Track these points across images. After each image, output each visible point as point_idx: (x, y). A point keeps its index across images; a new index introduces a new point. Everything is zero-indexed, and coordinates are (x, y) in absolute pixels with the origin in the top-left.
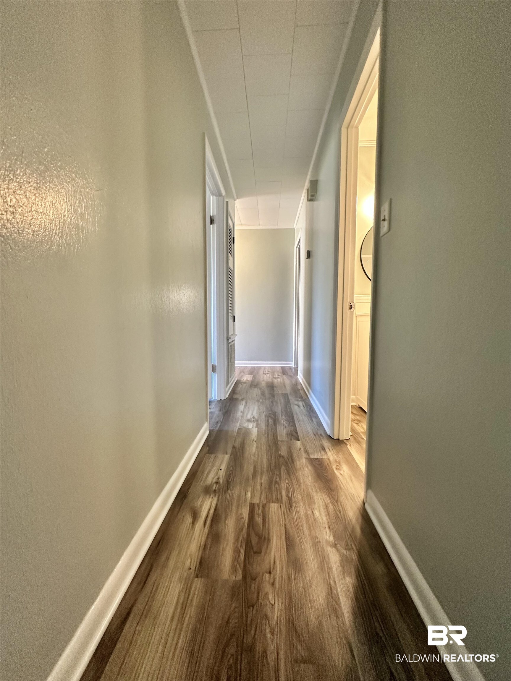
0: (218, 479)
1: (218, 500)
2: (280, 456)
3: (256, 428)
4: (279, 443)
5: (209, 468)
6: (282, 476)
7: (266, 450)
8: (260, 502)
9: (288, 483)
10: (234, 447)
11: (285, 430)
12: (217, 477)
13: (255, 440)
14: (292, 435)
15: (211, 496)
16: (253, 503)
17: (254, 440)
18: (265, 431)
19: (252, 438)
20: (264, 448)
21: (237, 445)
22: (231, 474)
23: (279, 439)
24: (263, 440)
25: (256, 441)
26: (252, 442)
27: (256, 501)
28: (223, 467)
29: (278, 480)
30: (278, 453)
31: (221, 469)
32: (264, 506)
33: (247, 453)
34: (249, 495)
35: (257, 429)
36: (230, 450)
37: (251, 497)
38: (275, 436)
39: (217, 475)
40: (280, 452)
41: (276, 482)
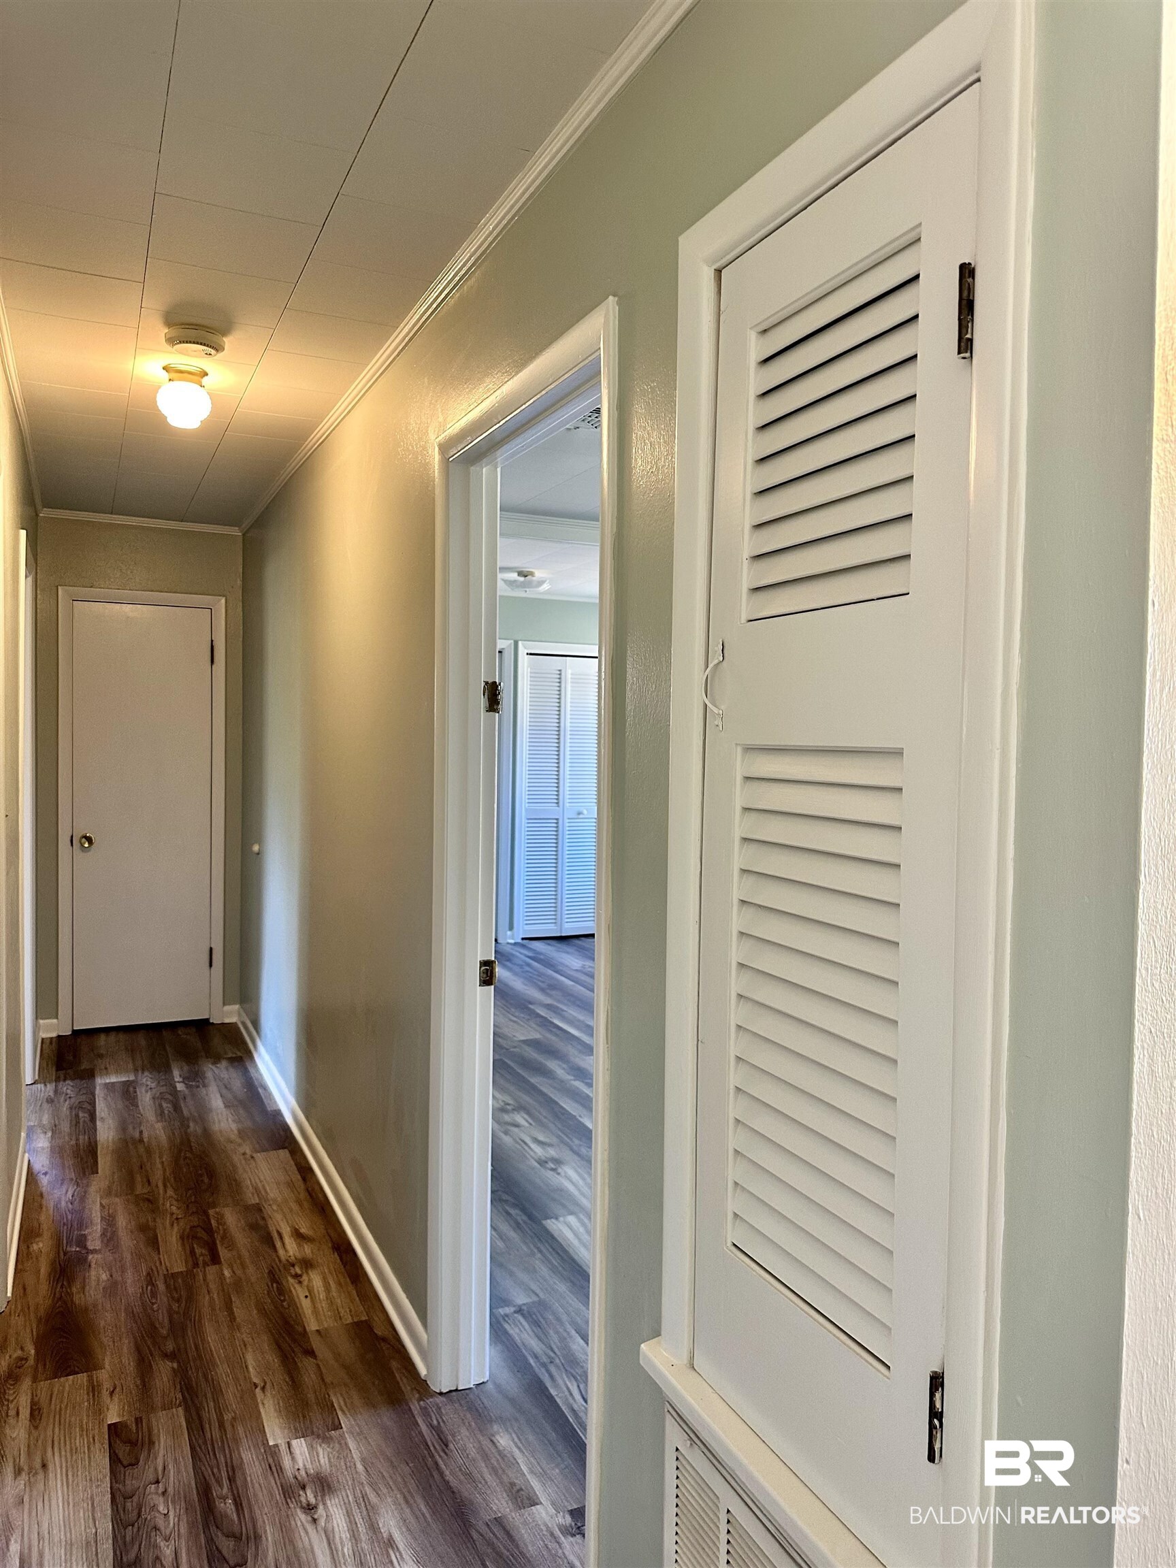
0: (300, 1282)
1: (278, 1257)
2: (171, 1356)
3: (276, 1446)
4: (179, 1396)
5: (334, 1293)
6: (166, 1315)
7: (214, 1365)
8: (205, 1271)
9: (153, 1304)
10: (311, 1353)
11: (160, 1462)
12: (305, 1283)
13: (258, 1390)
14: (133, 1443)
15: (293, 1258)
16: (215, 1264)
17: (263, 1389)
18: (236, 1441)
19: (273, 1397)
20: (222, 1371)
21: (306, 1364)
22: (279, 1294)
23: (181, 1410)
24: (230, 1395)
25: (256, 1386)
26: (265, 1383)
27: (211, 1270)
28: (306, 1304)
29: (175, 1306)
30: (179, 1366)
31: (306, 1297)
32: (196, 1265)
33: (265, 1341)
34: (227, 1273)
35: (271, 1443)
36: (316, 1343)
37: (222, 1270)
38: (196, 1424)
39: (308, 1286)
40: (175, 1365)
41: (178, 1301)
